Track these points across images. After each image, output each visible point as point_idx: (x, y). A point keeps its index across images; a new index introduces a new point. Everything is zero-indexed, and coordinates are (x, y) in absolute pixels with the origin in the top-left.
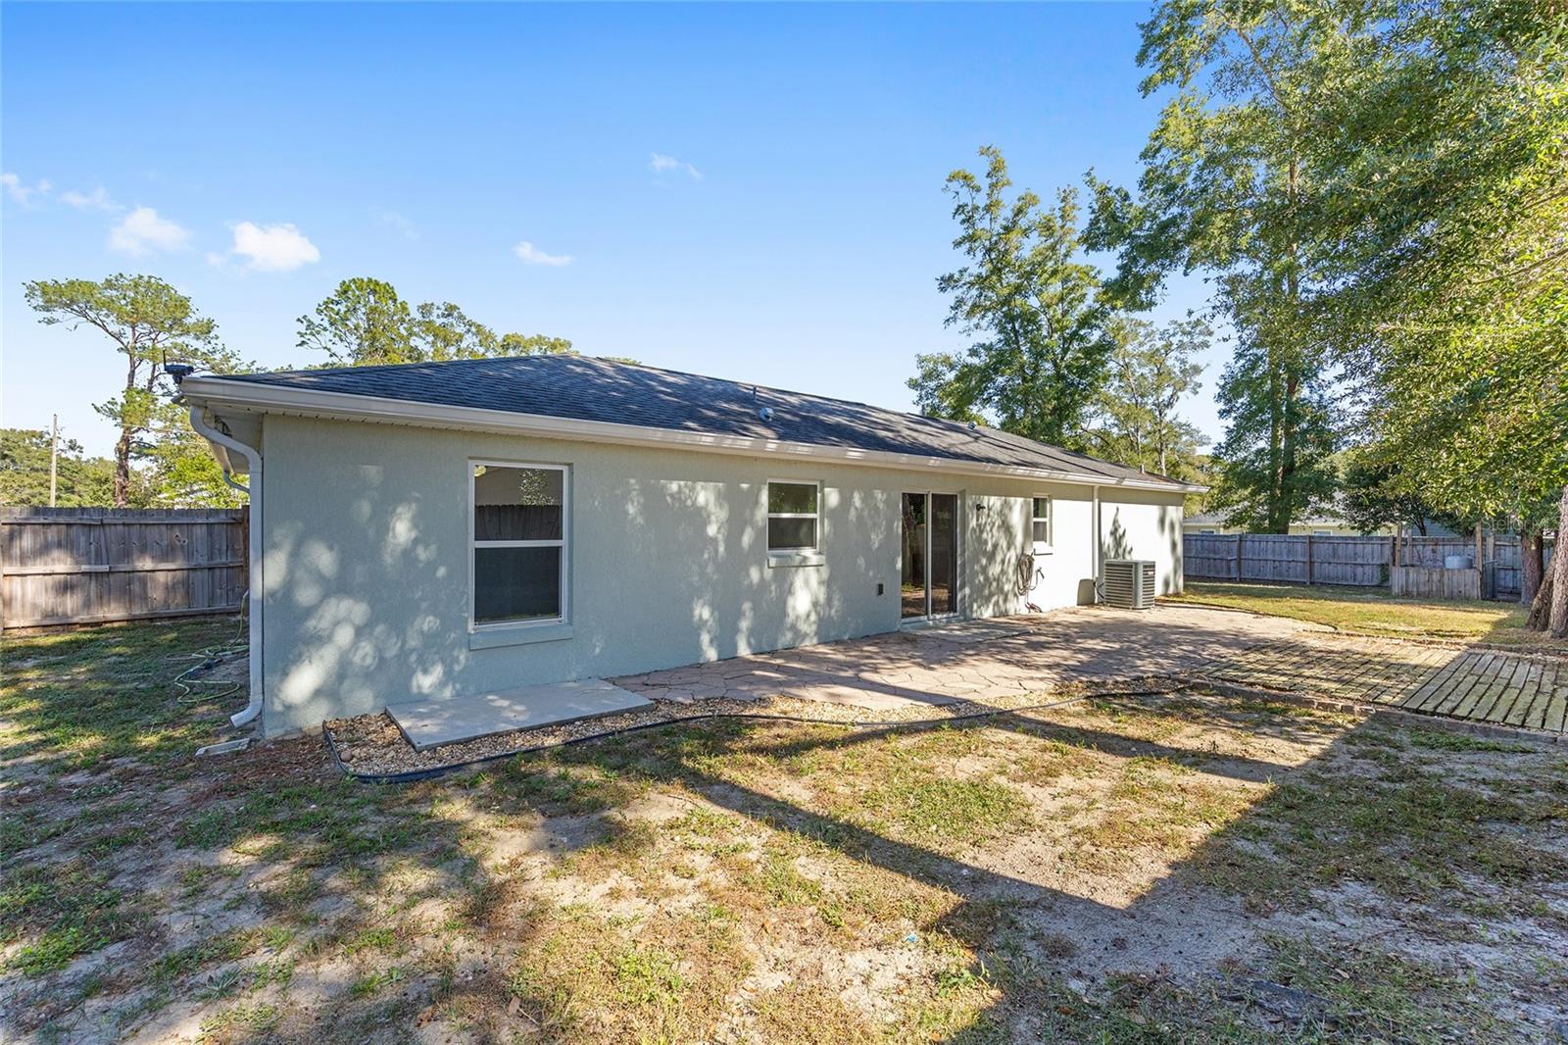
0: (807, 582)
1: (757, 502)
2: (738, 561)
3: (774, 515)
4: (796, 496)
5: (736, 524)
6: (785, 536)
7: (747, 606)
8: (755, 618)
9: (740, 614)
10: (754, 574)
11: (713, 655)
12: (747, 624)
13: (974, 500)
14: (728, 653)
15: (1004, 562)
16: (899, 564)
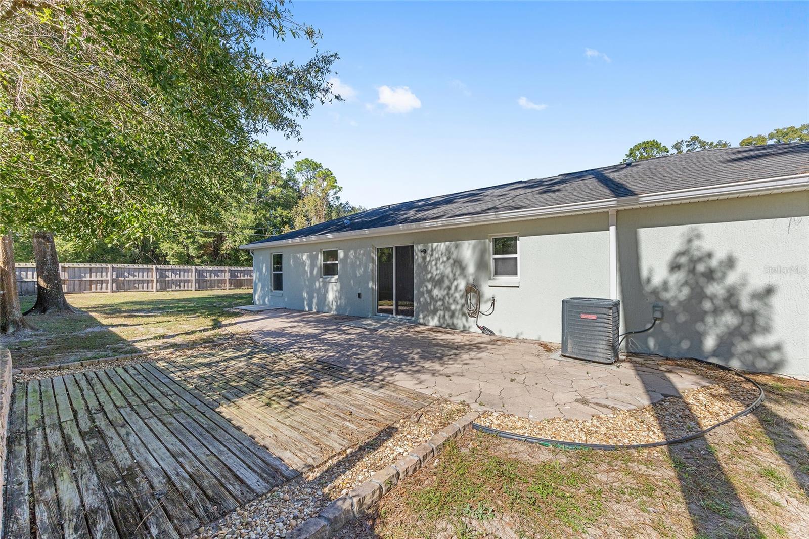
0: (332, 288)
1: (317, 259)
2: (313, 279)
3: (325, 263)
4: (331, 255)
5: (313, 266)
6: (329, 270)
7: (315, 295)
8: (318, 299)
9: (313, 297)
10: (317, 284)
11: (307, 309)
12: (315, 301)
13: (418, 248)
14: (311, 309)
15: (449, 288)
16: (370, 285)
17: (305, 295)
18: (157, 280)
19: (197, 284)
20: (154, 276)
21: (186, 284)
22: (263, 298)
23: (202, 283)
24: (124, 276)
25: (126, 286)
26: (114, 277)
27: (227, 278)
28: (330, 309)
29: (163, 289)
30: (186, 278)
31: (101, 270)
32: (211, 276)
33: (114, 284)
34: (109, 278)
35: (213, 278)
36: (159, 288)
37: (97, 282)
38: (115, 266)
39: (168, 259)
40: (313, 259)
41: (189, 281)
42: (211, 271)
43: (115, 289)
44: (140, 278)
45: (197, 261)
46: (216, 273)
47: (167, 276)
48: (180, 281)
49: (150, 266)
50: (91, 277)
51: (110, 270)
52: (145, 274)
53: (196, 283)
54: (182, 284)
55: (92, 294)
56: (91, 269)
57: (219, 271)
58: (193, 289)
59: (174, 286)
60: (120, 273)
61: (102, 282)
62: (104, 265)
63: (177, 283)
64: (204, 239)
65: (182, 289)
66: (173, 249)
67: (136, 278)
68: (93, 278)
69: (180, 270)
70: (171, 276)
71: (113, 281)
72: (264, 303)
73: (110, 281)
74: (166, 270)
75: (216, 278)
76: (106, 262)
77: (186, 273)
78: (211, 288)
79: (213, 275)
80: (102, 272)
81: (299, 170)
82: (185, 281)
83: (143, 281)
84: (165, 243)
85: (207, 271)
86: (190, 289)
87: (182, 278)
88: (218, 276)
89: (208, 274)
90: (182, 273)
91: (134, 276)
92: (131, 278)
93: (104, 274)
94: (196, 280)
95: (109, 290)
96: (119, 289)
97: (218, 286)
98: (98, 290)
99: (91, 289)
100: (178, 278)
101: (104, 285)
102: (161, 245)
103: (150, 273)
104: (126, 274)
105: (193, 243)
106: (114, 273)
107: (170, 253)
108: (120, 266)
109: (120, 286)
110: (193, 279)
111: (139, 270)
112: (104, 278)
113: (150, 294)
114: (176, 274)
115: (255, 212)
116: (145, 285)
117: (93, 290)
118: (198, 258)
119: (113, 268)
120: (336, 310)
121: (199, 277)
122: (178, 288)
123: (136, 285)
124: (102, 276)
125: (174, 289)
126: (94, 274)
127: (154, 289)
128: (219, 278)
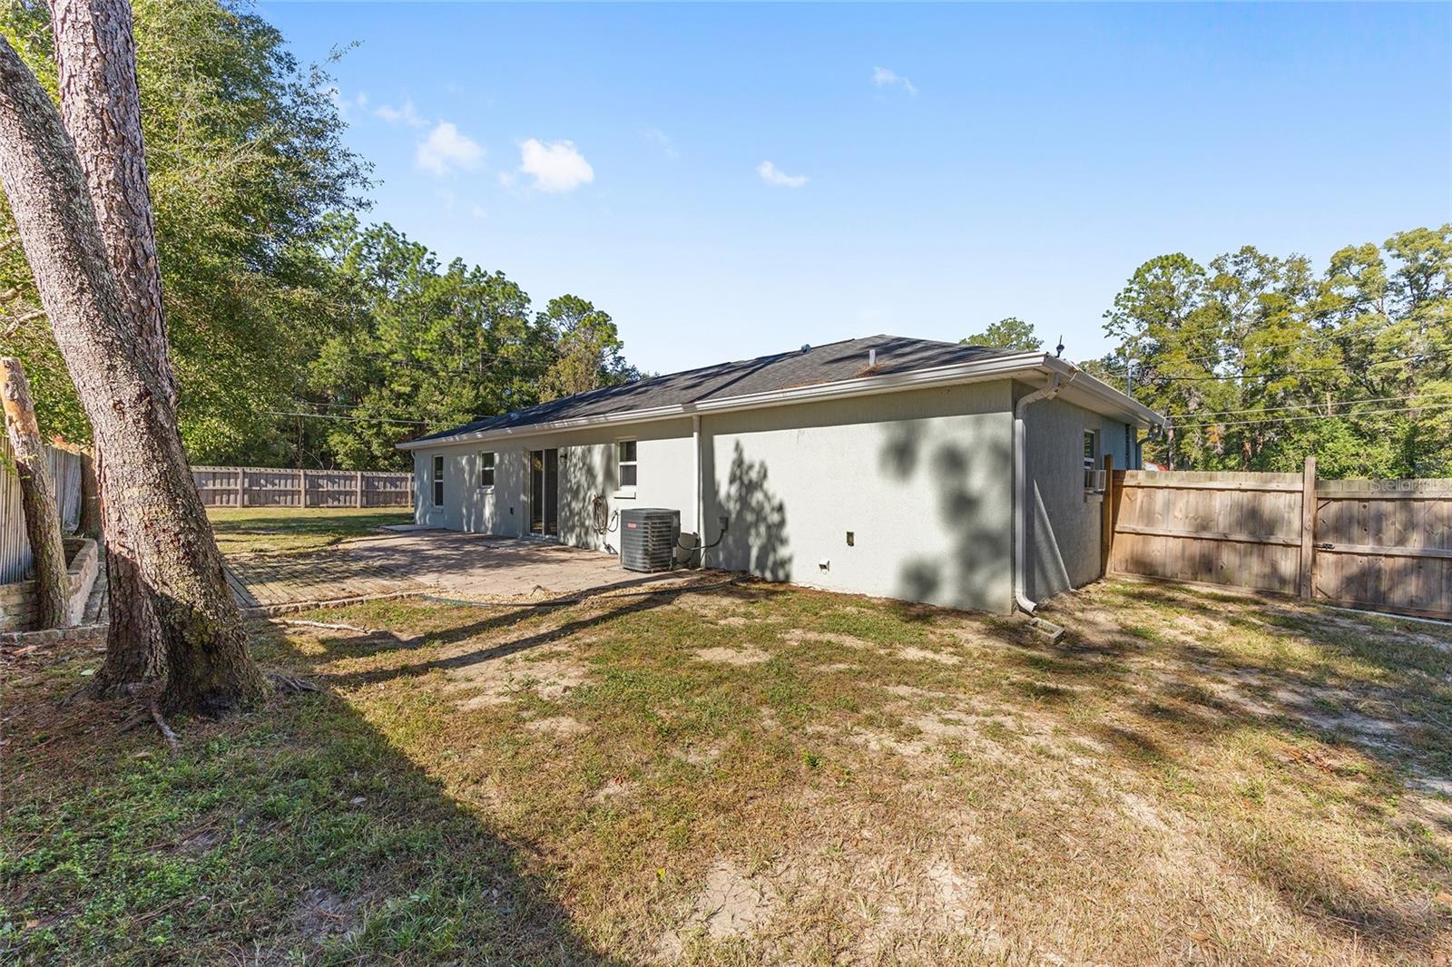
0: (489, 502)
1: (476, 463)
2: (471, 490)
3: (483, 469)
5: (472, 472)
6: (487, 479)
7: (473, 511)
8: (476, 515)
9: (472, 513)
10: (475, 497)
11: (466, 529)
12: (473, 518)
13: (561, 451)
14: (469, 530)
15: (584, 499)
16: (523, 498)
17: (464, 511)
18: (306, 491)
19: (364, 499)
20: (302, 485)
21: (348, 498)
22: (423, 515)
23: (371, 497)
24: (260, 485)
25: (263, 500)
26: (246, 485)
27: (409, 490)
28: (487, 528)
29: (314, 505)
30: (348, 489)
31: (229, 476)
32: (385, 487)
33: (246, 497)
34: (238, 487)
35: (388, 489)
36: (308, 503)
37: (222, 492)
38: (247, 470)
39: (339, 459)
40: (472, 463)
41: (353, 493)
42: (386, 480)
43: (246, 503)
44: (282, 488)
45: (382, 462)
46: (393, 482)
47: (320, 486)
48: (340, 493)
49: (296, 471)
50: (214, 485)
51: (241, 476)
52: (289, 482)
53: (362, 496)
54: (342, 498)
55: (216, 509)
56: (214, 474)
57: (397, 479)
58: (358, 505)
59: (330, 500)
60: (254, 479)
61: (229, 492)
62: (232, 469)
63: (334, 496)
64: (394, 429)
65: (341, 504)
66: (346, 444)
67: (277, 488)
68: (218, 487)
69: (339, 477)
70: (327, 486)
71: (245, 491)
72: (425, 523)
73: (241, 492)
74: (319, 477)
75: (393, 489)
76: (236, 465)
77: (348, 482)
78: (386, 504)
79: (388, 485)
80: (229, 479)
81: (556, 315)
82: (346, 493)
83: (285, 493)
84: (336, 435)
85: (380, 479)
86: (353, 504)
87: (342, 489)
88: (396, 487)
89: (382, 483)
90: (342, 482)
91: (274, 485)
92: (270, 487)
93: (232, 481)
94: (362, 491)
95: (238, 505)
96: (252, 504)
97: (396, 502)
98: (224, 504)
99: (214, 503)
100: (336, 488)
101: (232, 497)
102: (330, 439)
103: (296, 482)
104: (262, 481)
105: (377, 435)
106: (246, 480)
107: (342, 451)
108: (254, 470)
109: (254, 499)
110: (359, 490)
111: (280, 477)
112: (232, 487)
113: (293, 510)
114: (334, 483)
115: (475, 385)
116: (289, 498)
117: (218, 504)
118: (385, 459)
119: (244, 473)
120: (492, 529)
121: (367, 487)
122: (336, 503)
123: (277, 498)
124: (229, 485)
125: (330, 504)
126: (218, 481)
127: (302, 504)
128: (398, 490)
